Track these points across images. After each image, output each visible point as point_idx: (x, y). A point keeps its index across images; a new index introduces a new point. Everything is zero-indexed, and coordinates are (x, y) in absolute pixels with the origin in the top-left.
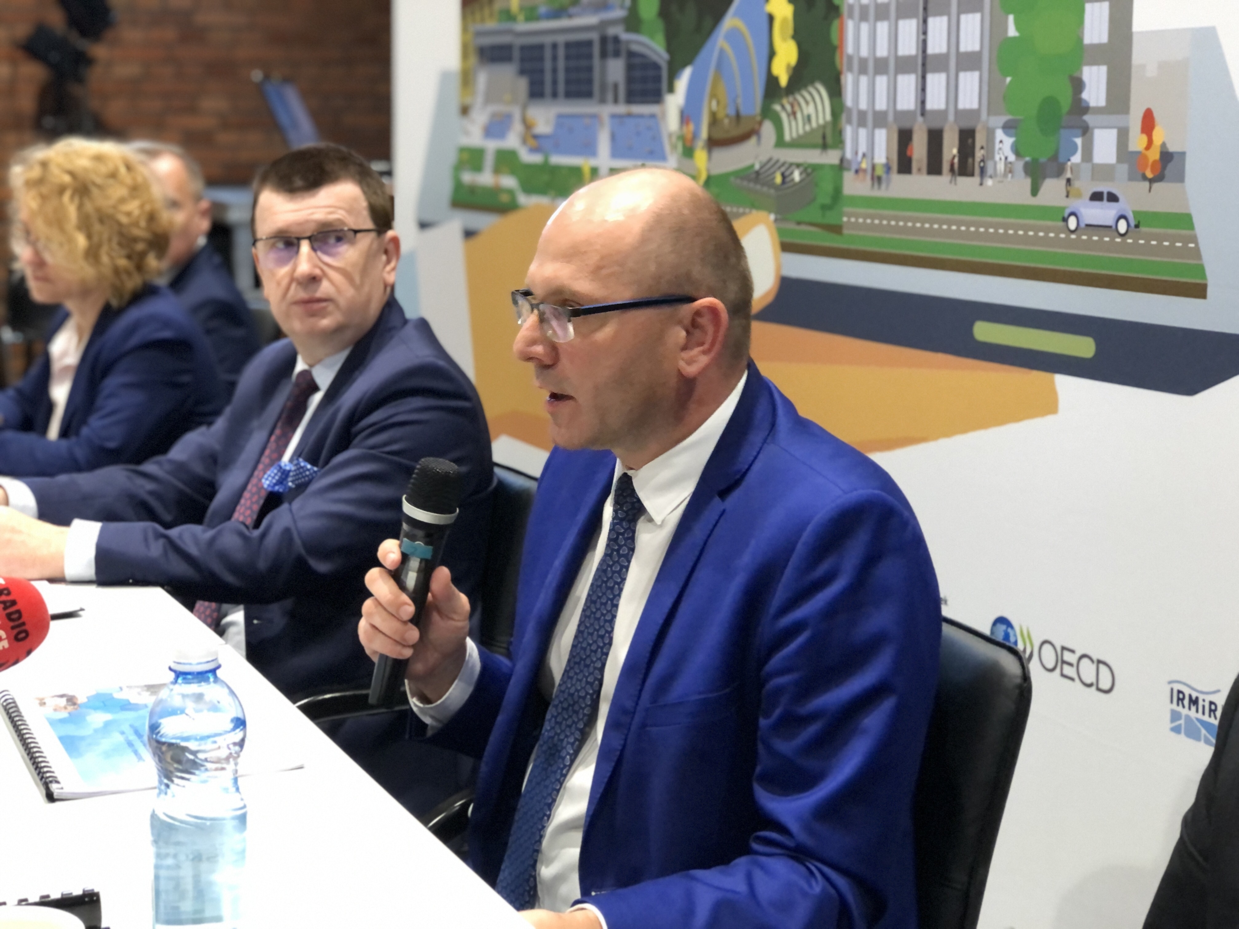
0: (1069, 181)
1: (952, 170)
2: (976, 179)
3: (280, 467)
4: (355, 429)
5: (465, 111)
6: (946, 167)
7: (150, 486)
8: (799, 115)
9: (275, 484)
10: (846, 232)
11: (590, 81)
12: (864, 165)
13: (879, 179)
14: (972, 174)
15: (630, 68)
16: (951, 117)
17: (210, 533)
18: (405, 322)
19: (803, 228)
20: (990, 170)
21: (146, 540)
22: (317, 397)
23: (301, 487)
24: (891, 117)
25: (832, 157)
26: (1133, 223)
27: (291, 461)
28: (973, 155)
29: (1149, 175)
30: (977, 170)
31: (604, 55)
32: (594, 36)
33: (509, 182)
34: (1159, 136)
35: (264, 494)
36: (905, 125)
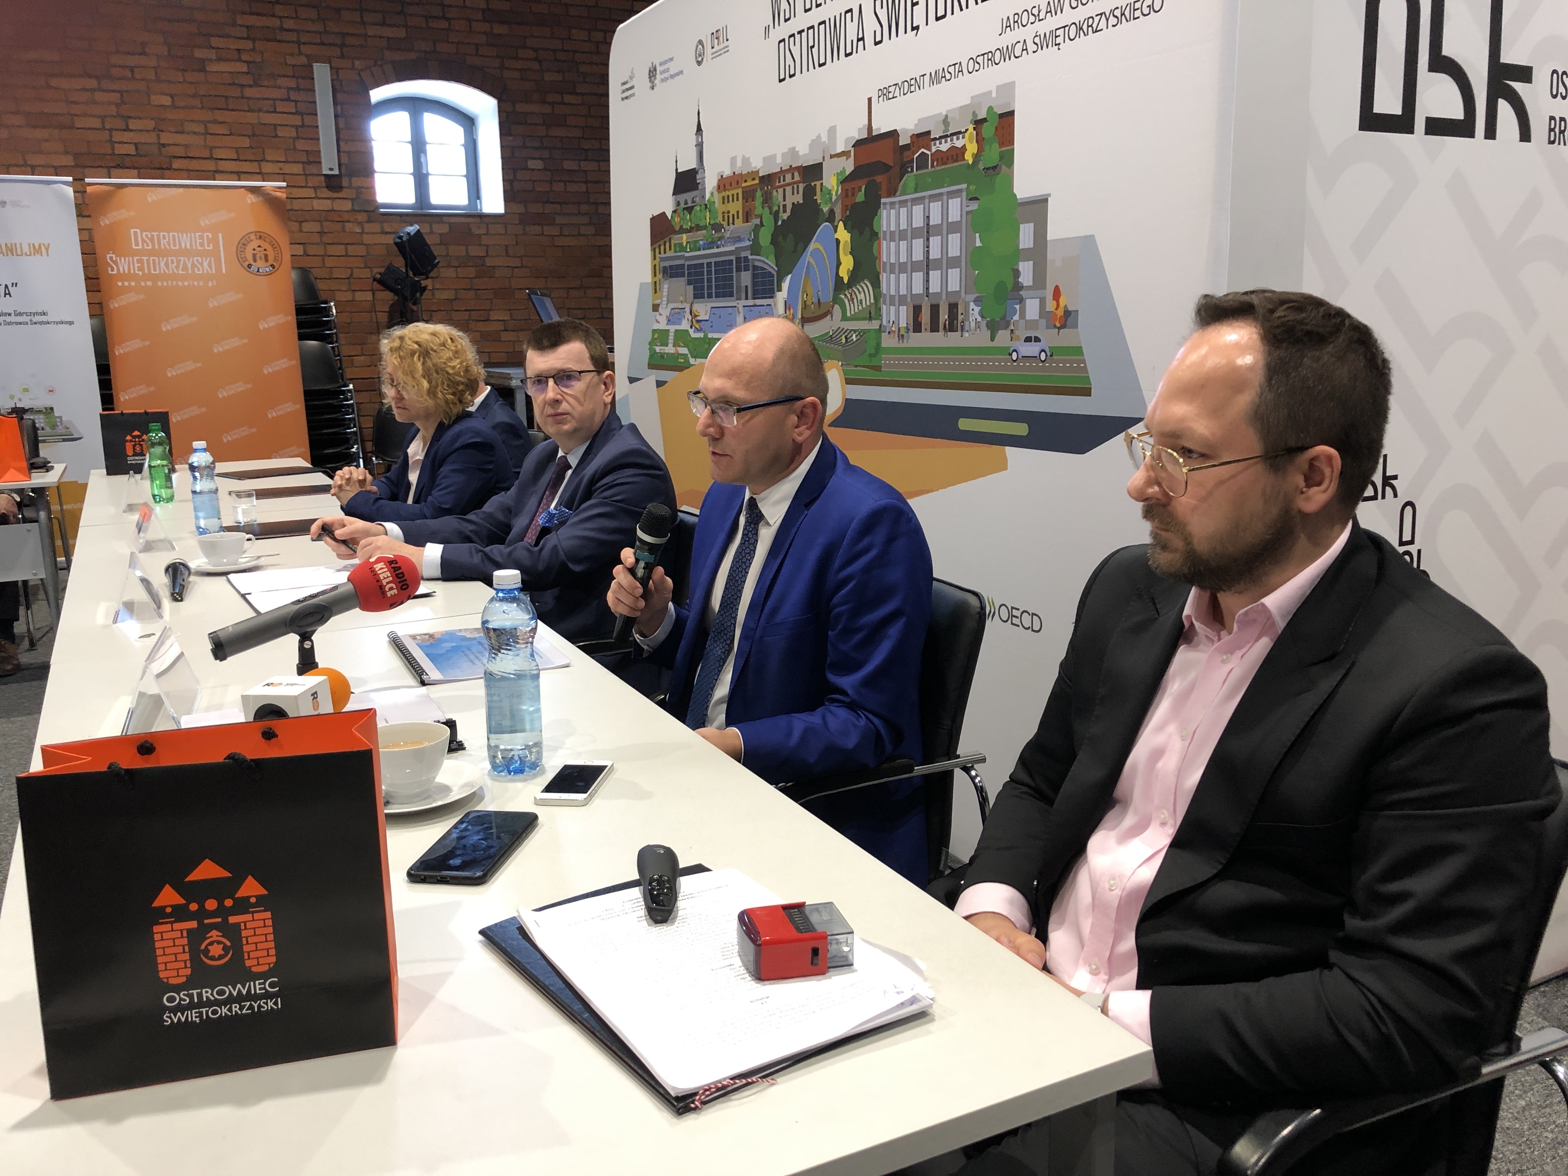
0: (1012, 330)
1: (945, 328)
2: (959, 333)
3: (549, 512)
4: (594, 487)
5: (656, 308)
6: (941, 326)
7: (472, 527)
8: (855, 300)
9: (546, 522)
10: (884, 370)
11: (732, 286)
12: (893, 329)
13: (903, 336)
14: (956, 330)
15: (754, 276)
16: (944, 297)
17: (509, 549)
18: (622, 426)
19: (858, 368)
20: (967, 327)
21: (471, 553)
22: (570, 472)
23: (562, 523)
24: (909, 300)
25: (875, 325)
26: (1049, 354)
27: (555, 508)
28: (957, 319)
29: (1058, 325)
30: (959, 328)
31: (739, 270)
32: (733, 258)
33: (684, 350)
34: (1063, 301)
35: (539, 529)
36: (917, 303)
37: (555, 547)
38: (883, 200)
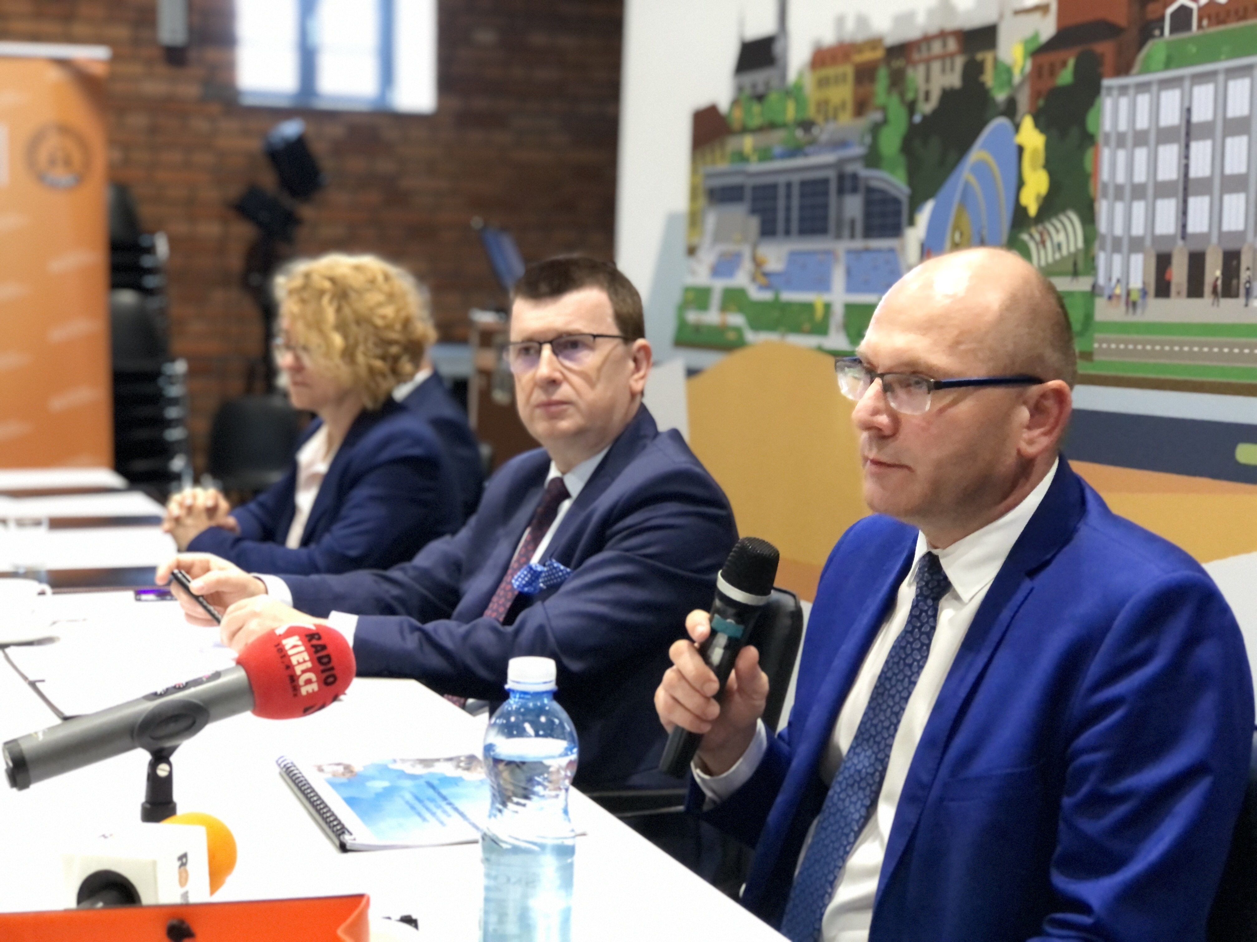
1: (1215, 291)
2: (1241, 300)
3: (531, 568)
4: (609, 532)
5: (692, 251)
6: (1208, 289)
8: (1048, 244)
9: (525, 586)
10: (1096, 358)
11: (825, 218)
12: (1118, 291)
13: (1134, 304)
14: (1237, 296)
15: (868, 204)
16: (1214, 239)
17: (464, 628)
18: (657, 434)
21: (402, 632)
22: (566, 506)
23: (553, 588)
24: (1148, 242)
25: (1083, 284)
27: (542, 562)
28: (1238, 277)
30: (1242, 291)
31: (841, 191)
32: (831, 174)
33: (736, 319)
35: (511, 596)
36: (1164, 249)
37: (541, 629)
38: (1107, 82)
